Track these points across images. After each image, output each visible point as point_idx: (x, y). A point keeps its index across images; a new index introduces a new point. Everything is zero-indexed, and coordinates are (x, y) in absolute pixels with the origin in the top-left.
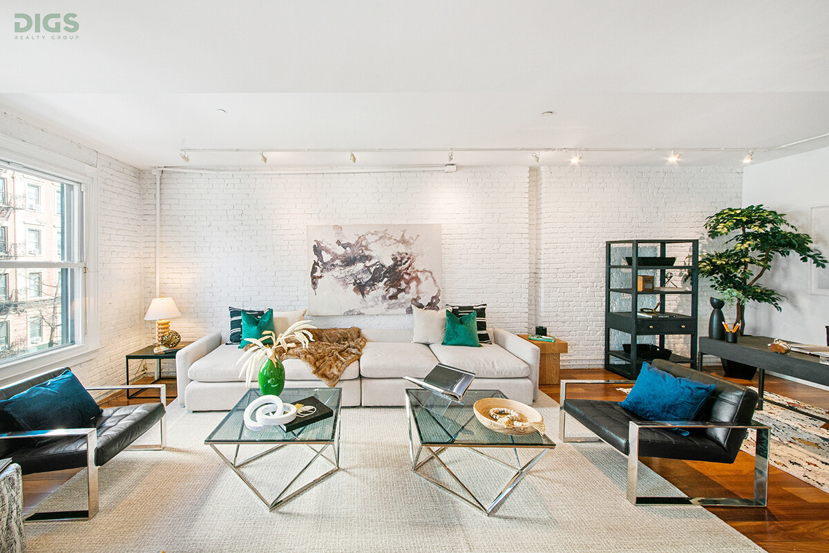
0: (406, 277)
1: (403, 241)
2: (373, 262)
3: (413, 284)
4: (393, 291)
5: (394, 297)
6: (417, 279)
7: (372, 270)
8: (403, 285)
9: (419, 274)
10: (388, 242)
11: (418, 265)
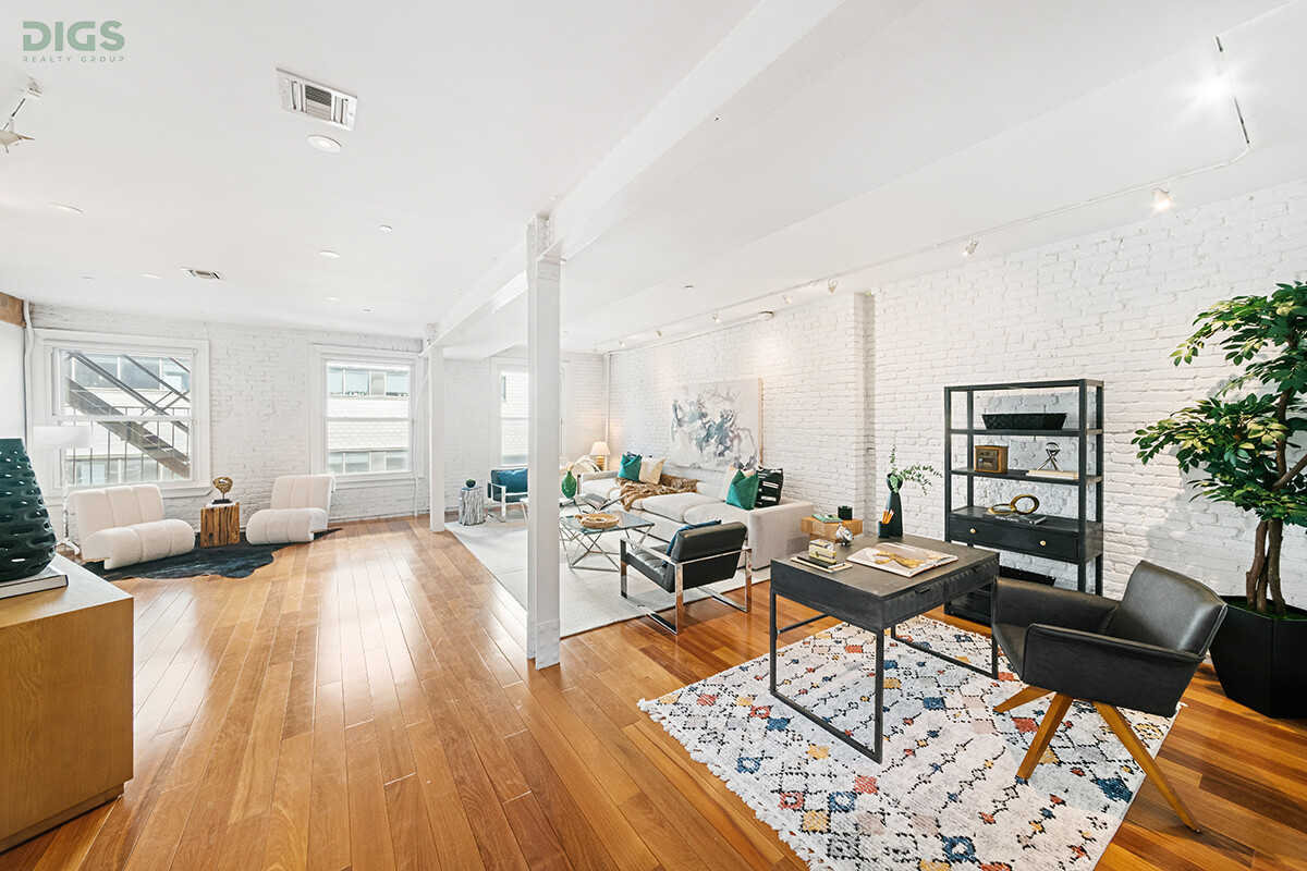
0: (730, 434)
1: (729, 399)
2: (707, 419)
3: (736, 442)
4: (721, 448)
5: (721, 454)
6: (738, 436)
7: (707, 426)
8: (729, 443)
9: (740, 432)
10: (718, 400)
11: (739, 423)
